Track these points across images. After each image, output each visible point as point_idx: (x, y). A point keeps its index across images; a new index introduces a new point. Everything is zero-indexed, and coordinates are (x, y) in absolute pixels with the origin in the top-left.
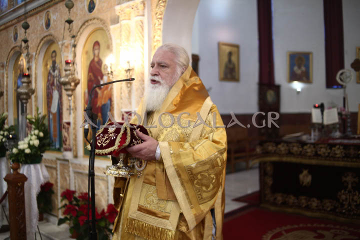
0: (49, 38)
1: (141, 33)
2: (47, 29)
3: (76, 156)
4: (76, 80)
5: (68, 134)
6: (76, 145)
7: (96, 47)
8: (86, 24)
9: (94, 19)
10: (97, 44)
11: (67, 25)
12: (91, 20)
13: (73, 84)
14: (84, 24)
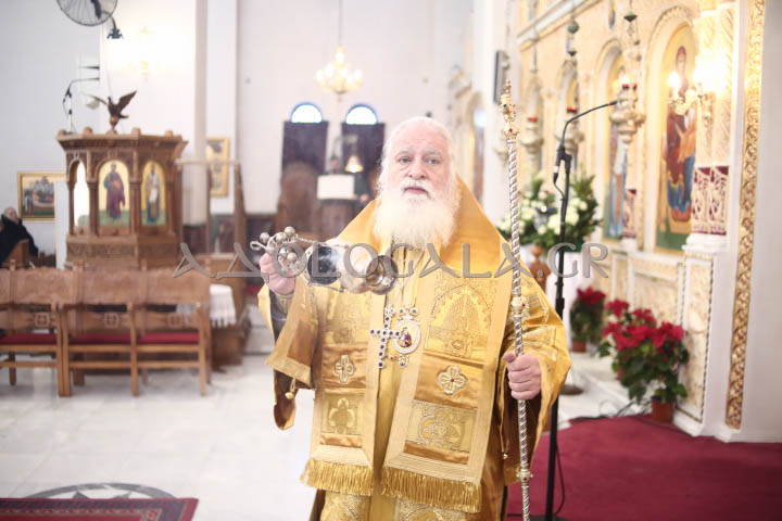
0: (612, 44)
1: (728, 33)
2: (611, 27)
3: (641, 248)
4: (636, 116)
5: (632, 209)
6: (642, 229)
7: (681, 58)
8: (665, 18)
9: (675, 8)
10: (682, 51)
11: (627, 22)
12: (671, 10)
13: (631, 123)
14: (661, 18)
